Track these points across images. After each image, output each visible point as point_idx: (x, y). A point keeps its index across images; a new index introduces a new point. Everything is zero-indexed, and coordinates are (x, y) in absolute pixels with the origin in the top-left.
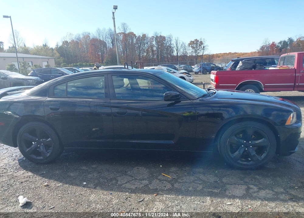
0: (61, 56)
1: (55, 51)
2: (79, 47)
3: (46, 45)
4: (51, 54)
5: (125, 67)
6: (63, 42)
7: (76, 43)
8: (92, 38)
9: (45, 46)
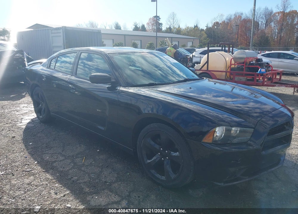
0: (208, 37)
1: (203, 32)
2: (229, 28)
3: (197, 25)
4: (199, 35)
5: (222, 48)
6: (214, 23)
7: (226, 24)
8: (244, 19)
9: (196, 27)
